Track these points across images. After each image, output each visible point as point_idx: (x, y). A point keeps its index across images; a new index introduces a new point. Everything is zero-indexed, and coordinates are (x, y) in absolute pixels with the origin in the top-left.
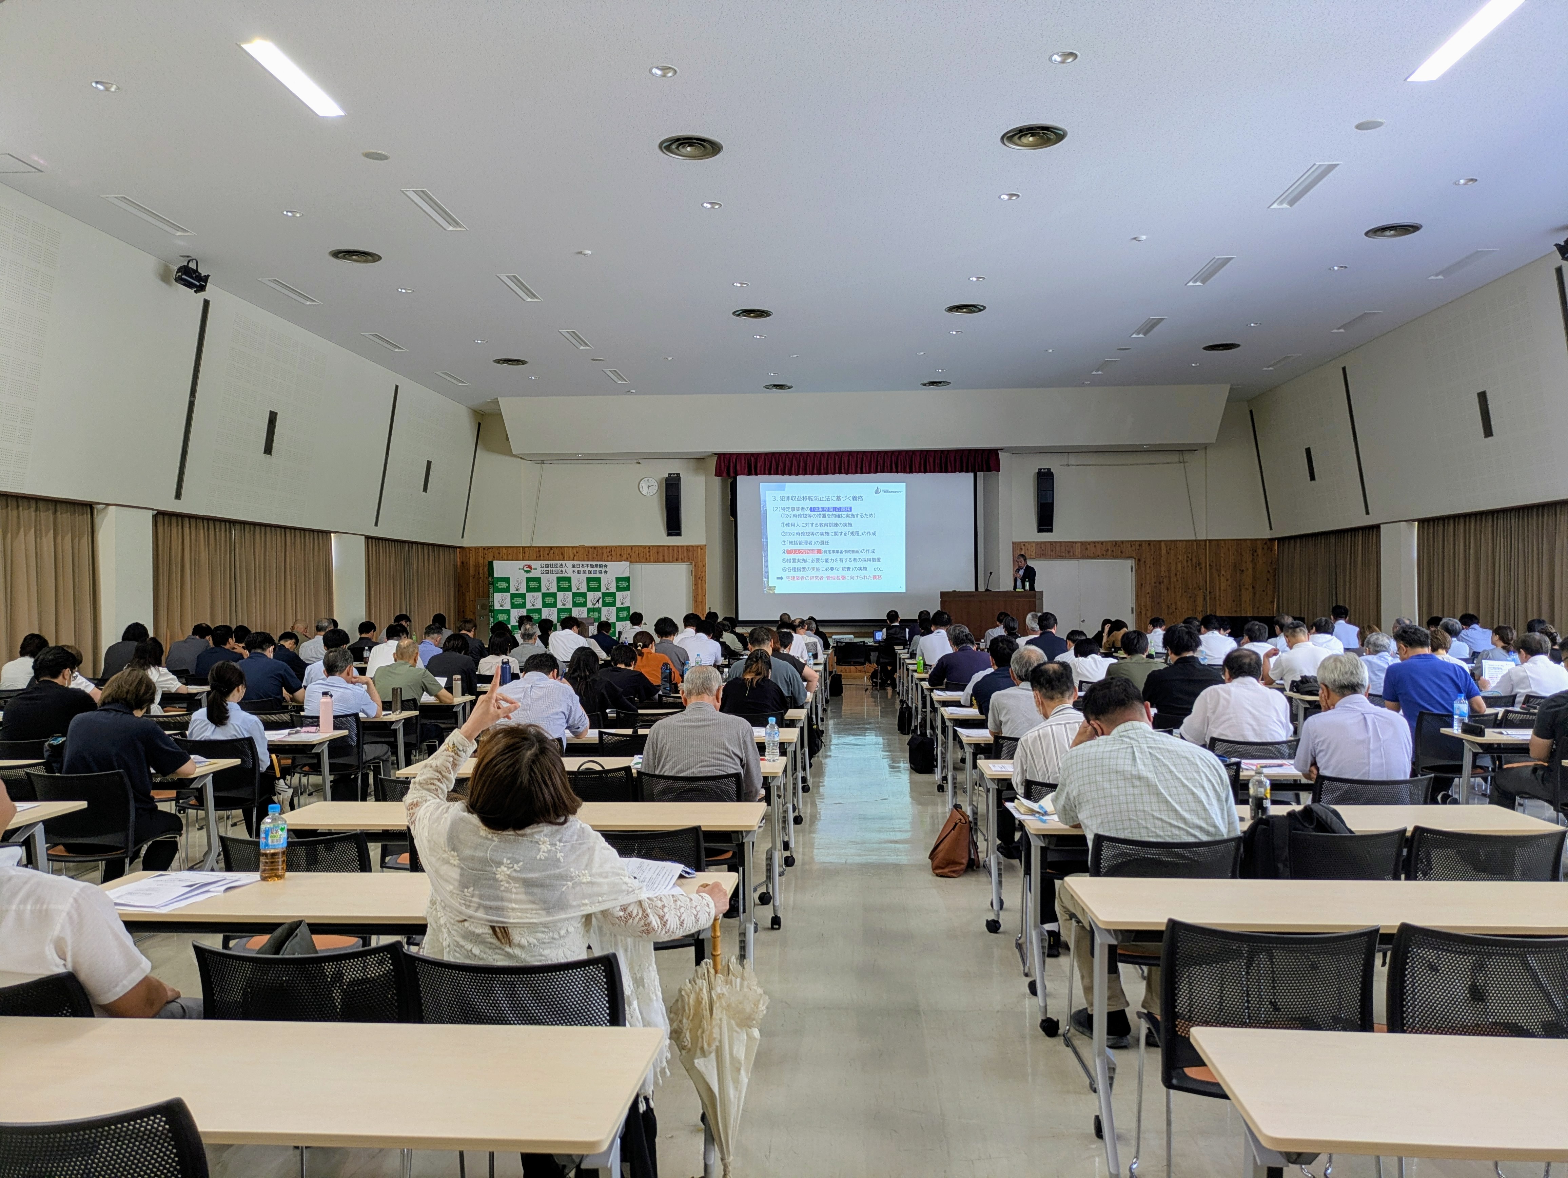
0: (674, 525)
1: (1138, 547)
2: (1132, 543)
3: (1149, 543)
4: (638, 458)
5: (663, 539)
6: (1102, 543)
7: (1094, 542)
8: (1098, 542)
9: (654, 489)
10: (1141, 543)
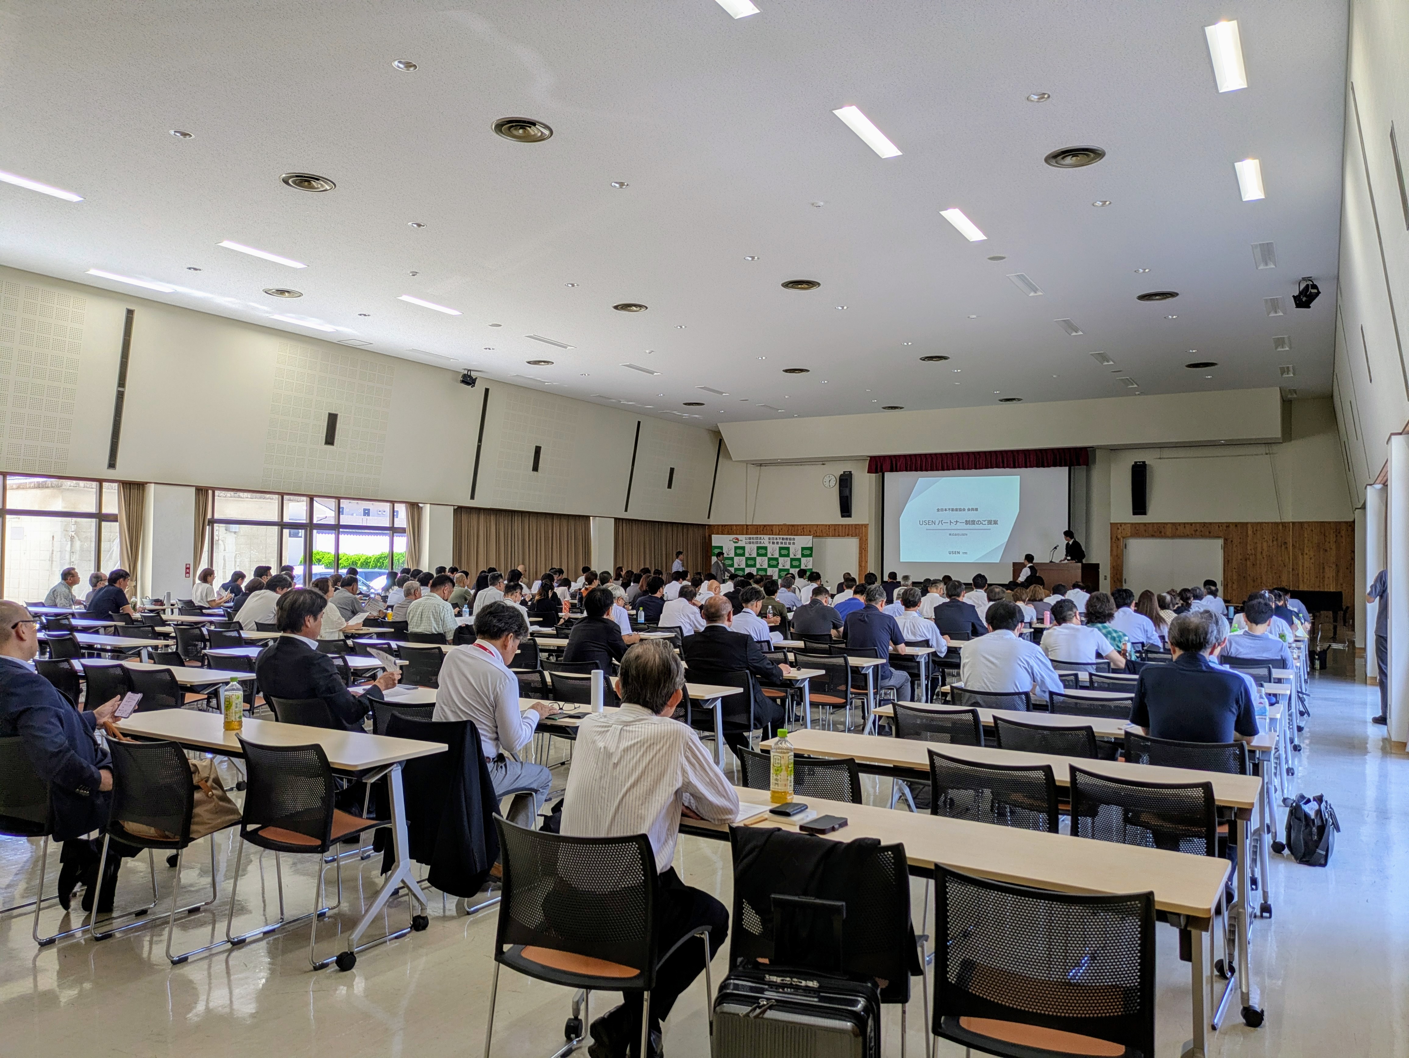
0: (846, 509)
1: (1225, 528)
2: (1220, 525)
3: (1236, 525)
4: (823, 461)
5: (838, 520)
6: (1191, 524)
7: (1184, 523)
8: (1188, 523)
9: (833, 483)
10: (1228, 525)
